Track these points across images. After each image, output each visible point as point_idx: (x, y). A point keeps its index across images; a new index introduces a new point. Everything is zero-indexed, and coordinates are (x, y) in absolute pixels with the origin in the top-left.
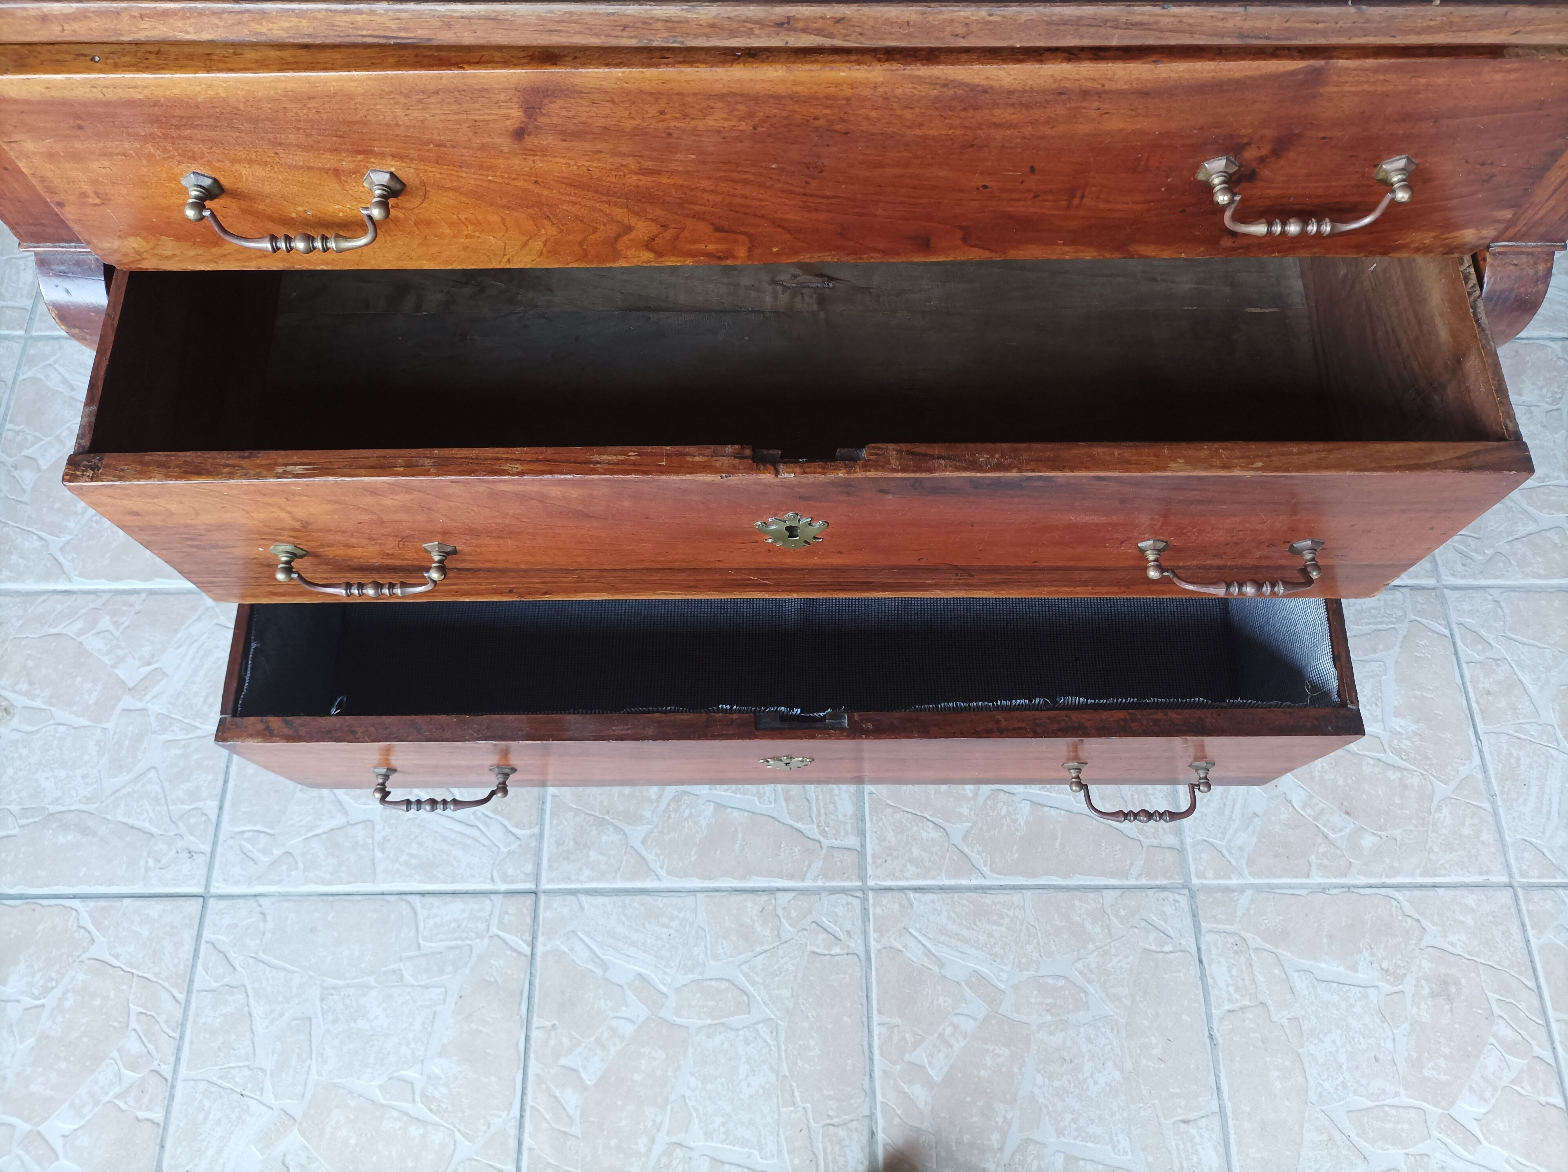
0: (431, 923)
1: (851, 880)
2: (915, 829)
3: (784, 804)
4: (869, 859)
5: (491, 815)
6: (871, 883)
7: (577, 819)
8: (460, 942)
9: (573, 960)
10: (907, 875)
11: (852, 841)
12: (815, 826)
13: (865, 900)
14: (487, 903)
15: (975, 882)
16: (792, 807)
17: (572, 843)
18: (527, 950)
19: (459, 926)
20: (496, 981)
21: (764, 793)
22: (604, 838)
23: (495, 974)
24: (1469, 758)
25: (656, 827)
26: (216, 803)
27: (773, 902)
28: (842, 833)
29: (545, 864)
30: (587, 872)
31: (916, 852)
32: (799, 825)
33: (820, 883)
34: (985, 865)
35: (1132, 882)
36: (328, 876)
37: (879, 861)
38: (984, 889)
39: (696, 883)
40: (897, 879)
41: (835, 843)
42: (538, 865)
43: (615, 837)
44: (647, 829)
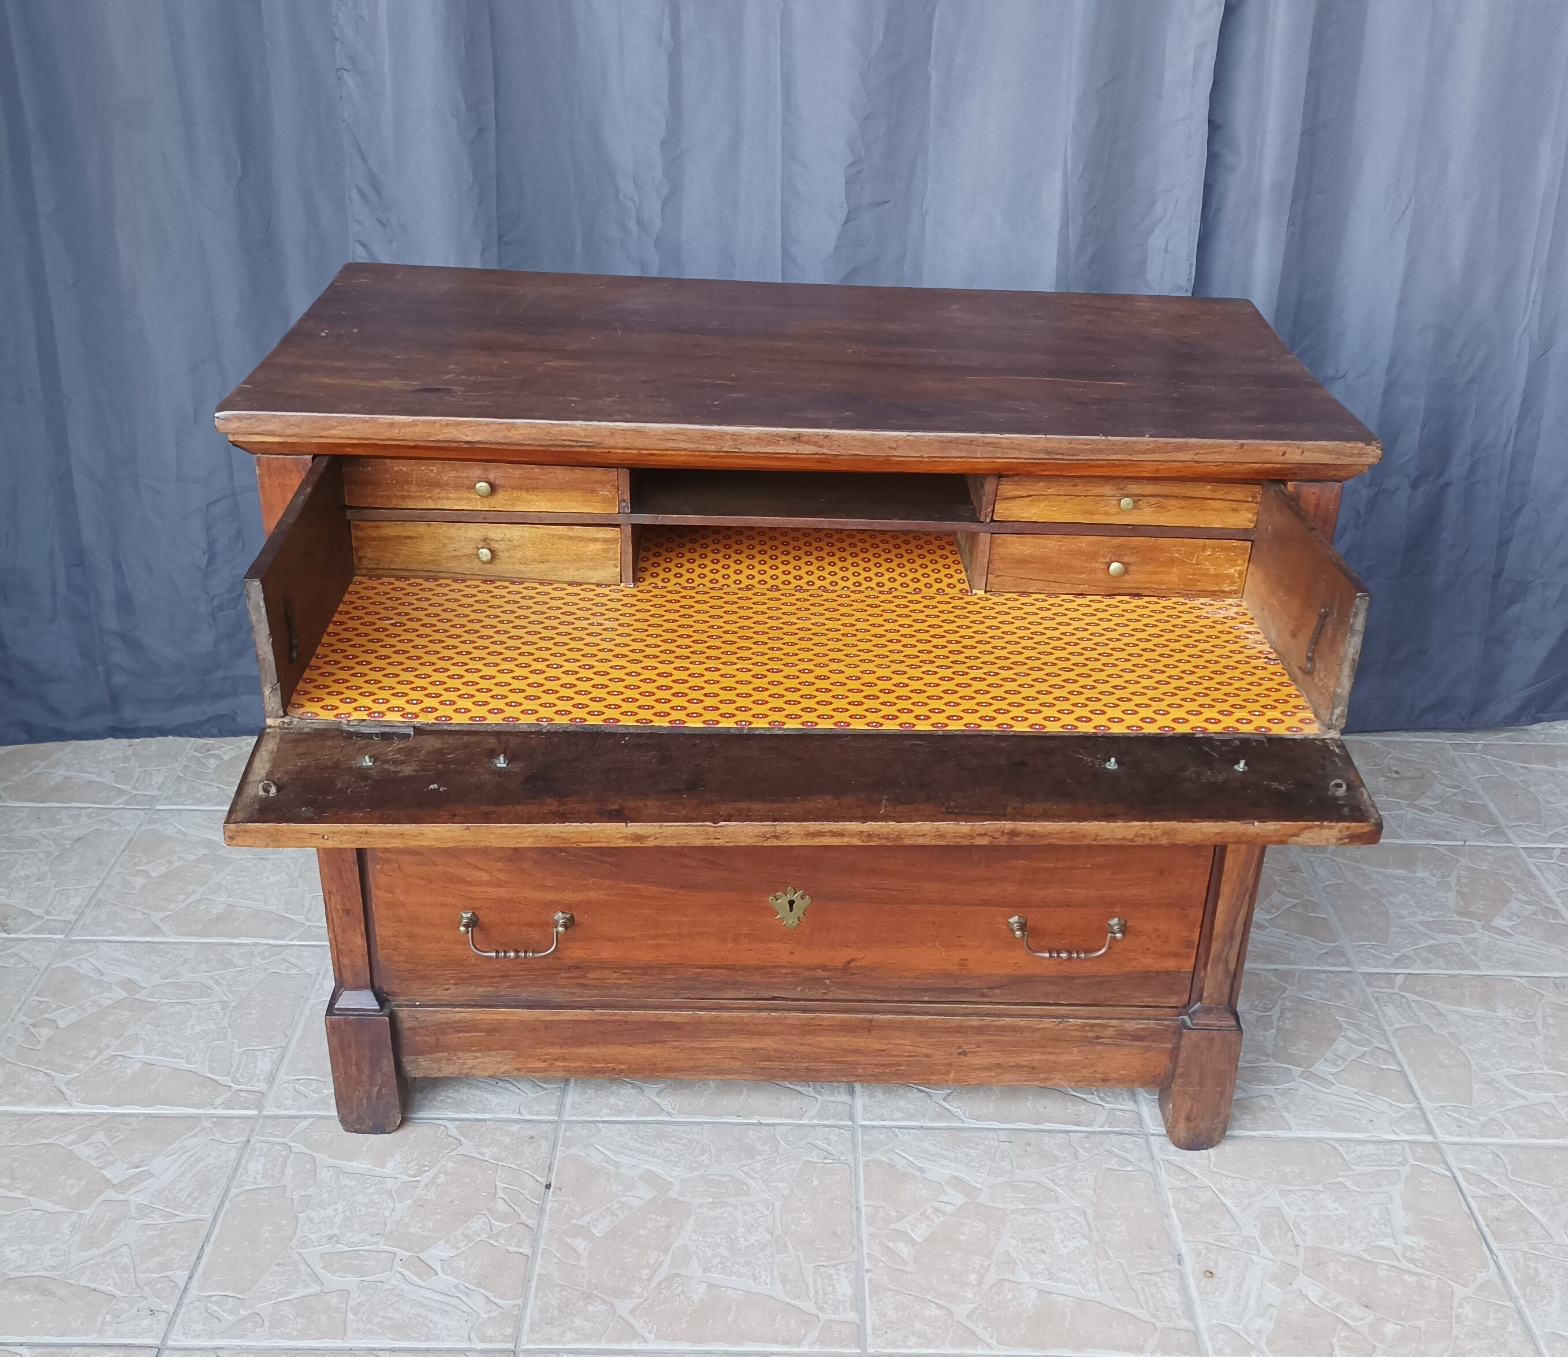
1: (851, 1348)
2: (917, 1308)
3: (780, 1285)
4: (869, 1331)
5: (474, 1288)
6: (871, 1351)
7: (563, 1293)
10: (909, 1344)
11: (851, 1316)
12: (812, 1304)
16: (788, 1288)
17: (556, 1312)
21: (760, 1276)
22: (590, 1308)
24: (1486, 1266)
25: (646, 1301)
26: (186, 1273)
28: (841, 1309)
29: (526, 1327)
30: (570, 1336)
31: (918, 1326)
32: (796, 1303)
33: (817, 1349)
34: (992, 1338)
36: (295, 1334)
37: (879, 1333)
39: (685, 1347)
40: (899, 1347)
41: (834, 1317)
42: (518, 1329)
43: (602, 1308)
44: (636, 1301)
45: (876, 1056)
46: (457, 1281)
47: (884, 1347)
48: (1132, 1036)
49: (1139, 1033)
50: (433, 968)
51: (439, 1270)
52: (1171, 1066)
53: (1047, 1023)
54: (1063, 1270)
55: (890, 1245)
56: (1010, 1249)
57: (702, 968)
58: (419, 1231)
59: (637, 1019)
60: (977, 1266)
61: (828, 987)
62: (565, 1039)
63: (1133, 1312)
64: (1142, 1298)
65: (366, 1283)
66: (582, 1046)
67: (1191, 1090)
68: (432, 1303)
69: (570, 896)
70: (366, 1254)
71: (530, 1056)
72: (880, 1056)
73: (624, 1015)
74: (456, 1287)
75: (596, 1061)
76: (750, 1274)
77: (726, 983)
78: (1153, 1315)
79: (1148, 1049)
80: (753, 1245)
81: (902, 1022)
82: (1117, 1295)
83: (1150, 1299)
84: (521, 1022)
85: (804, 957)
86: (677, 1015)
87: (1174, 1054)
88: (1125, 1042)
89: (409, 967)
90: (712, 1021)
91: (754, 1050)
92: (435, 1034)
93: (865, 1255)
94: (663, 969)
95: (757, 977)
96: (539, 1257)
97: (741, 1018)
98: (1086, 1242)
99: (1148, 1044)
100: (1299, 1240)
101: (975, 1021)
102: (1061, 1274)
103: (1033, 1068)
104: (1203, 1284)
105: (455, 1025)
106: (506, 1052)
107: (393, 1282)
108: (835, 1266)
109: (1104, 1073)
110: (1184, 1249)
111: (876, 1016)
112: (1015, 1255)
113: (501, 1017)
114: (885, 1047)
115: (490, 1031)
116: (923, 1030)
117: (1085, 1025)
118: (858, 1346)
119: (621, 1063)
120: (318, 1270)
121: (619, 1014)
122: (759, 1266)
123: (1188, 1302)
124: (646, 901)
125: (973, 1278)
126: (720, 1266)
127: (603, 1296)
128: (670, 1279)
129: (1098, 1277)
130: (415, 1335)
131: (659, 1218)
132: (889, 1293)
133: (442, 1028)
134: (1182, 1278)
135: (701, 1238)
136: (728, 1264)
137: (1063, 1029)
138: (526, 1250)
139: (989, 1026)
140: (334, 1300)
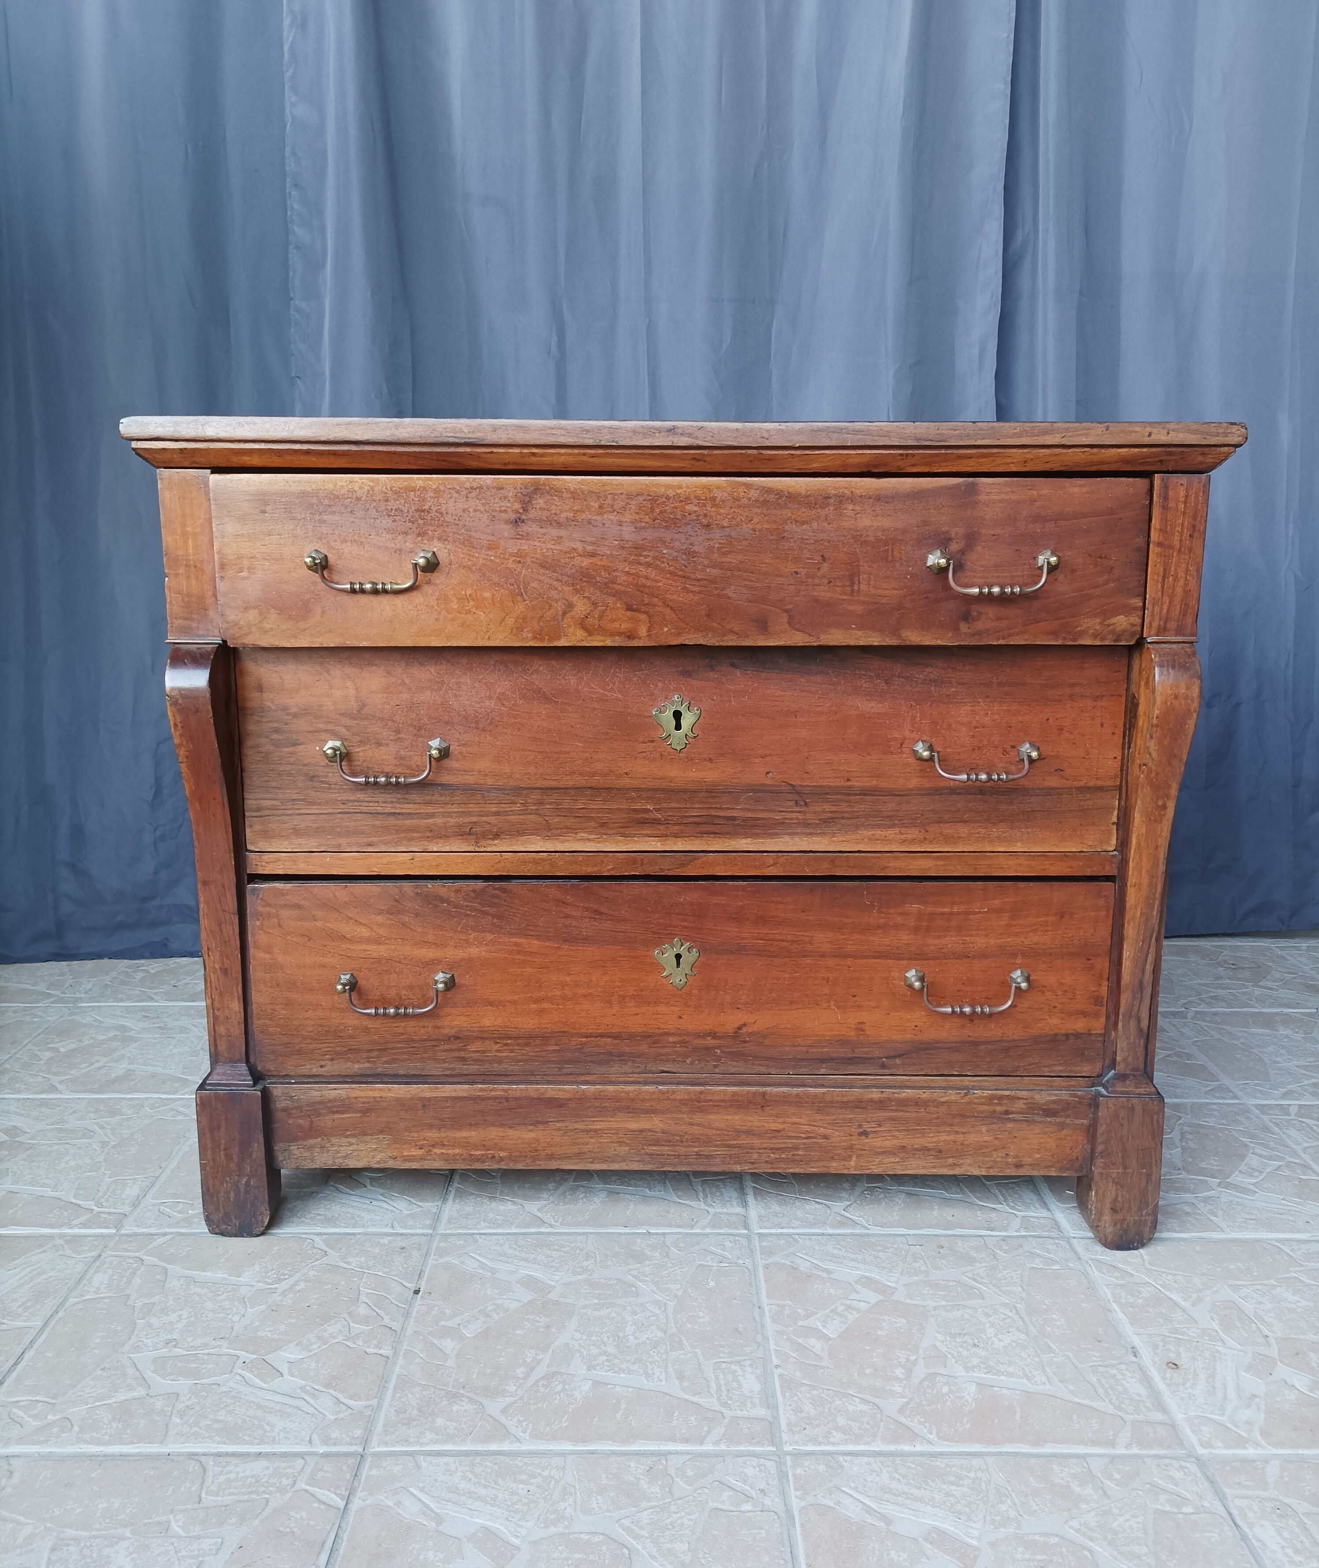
0: (222, 1478)
1: (763, 1445)
2: (838, 1402)
3: (677, 1382)
4: (784, 1428)
5: (323, 1389)
6: (788, 1448)
7: (425, 1395)
8: (254, 1496)
9: (398, 1514)
10: (832, 1440)
11: (761, 1412)
12: (715, 1400)
13: (780, 1464)
14: (300, 1462)
15: (919, 1448)
16: (686, 1384)
17: (415, 1412)
18: (341, 1504)
19: (257, 1481)
20: (293, 1532)
21: (654, 1373)
22: (455, 1408)
23: (292, 1525)
25: (520, 1399)
27: (664, 1463)
28: (749, 1405)
29: (379, 1428)
30: (429, 1436)
31: (841, 1421)
32: (696, 1399)
33: (723, 1447)
34: (931, 1433)
35: (1122, 1451)
36: (107, 1437)
37: (795, 1429)
38: (932, 1455)
39: (568, 1447)
40: (820, 1444)
41: (740, 1413)
42: (369, 1431)
43: (469, 1407)
44: (508, 1400)
45: (770, 1138)
46: (304, 1383)
47: (804, 1444)
48: (1044, 1110)
49: (1051, 1106)
50: (308, 1041)
51: (285, 1372)
52: (1088, 1147)
53: (952, 1096)
54: (1002, 1364)
55: (800, 1341)
56: (938, 1344)
57: (587, 1037)
58: (269, 1334)
59: (518, 1094)
60: (903, 1361)
61: (718, 1059)
62: (442, 1120)
63: (1094, 1404)
64: (1101, 1391)
65: (199, 1387)
66: (460, 1128)
67: (1115, 1172)
68: (272, 1405)
69: (453, 953)
70: (206, 1357)
71: (406, 1142)
72: (776, 1137)
73: (505, 1091)
74: (302, 1388)
75: (475, 1147)
76: (641, 1371)
77: (611, 1054)
78: (1118, 1408)
79: (1062, 1126)
80: (643, 1343)
81: (797, 1095)
82: (1071, 1387)
83: (1110, 1391)
84: (397, 1100)
85: (693, 1022)
86: (559, 1090)
87: (1091, 1132)
88: (1036, 1118)
89: (285, 1039)
90: (598, 1097)
91: (641, 1131)
92: (309, 1116)
93: (773, 1352)
94: (546, 1038)
95: (644, 1048)
96: (401, 1358)
97: (627, 1093)
98: (1023, 1336)
99: (1063, 1119)
100: (1266, 1332)
101: (875, 1094)
102: (1001, 1368)
103: (940, 1151)
104: (1168, 1375)
105: (329, 1105)
106: (381, 1137)
107: (231, 1384)
108: (738, 1362)
109: (1017, 1157)
110: (1137, 1342)
111: (769, 1089)
112: (944, 1349)
113: (377, 1094)
114: (781, 1127)
115: (366, 1112)
116: (821, 1105)
117: (992, 1097)
118: (773, 1443)
119: (502, 1149)
120: (148, 1374)
121: (498, 1089)
122: (651, 1363)
123: (1155, 1394)
124: (529, 958)
125: (899, 1372)
126: (606, 1363)
127: (471, 1395)
128: (548, 1377)
129: (1044, 1371)
130: (247, 1438)
131: (538, 1319)
132: (804, 1388)
133: (317, 1108)
134: (1142, 1370)
135: (584, 1337)
136: (616, 1361)
137: (968, 1103)
138: (386, 1351)
139: (890, 1100)
140: (159, 1404)
